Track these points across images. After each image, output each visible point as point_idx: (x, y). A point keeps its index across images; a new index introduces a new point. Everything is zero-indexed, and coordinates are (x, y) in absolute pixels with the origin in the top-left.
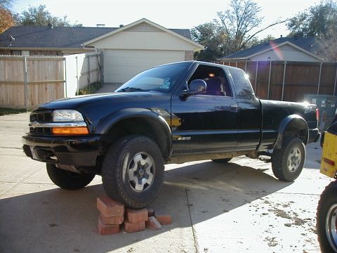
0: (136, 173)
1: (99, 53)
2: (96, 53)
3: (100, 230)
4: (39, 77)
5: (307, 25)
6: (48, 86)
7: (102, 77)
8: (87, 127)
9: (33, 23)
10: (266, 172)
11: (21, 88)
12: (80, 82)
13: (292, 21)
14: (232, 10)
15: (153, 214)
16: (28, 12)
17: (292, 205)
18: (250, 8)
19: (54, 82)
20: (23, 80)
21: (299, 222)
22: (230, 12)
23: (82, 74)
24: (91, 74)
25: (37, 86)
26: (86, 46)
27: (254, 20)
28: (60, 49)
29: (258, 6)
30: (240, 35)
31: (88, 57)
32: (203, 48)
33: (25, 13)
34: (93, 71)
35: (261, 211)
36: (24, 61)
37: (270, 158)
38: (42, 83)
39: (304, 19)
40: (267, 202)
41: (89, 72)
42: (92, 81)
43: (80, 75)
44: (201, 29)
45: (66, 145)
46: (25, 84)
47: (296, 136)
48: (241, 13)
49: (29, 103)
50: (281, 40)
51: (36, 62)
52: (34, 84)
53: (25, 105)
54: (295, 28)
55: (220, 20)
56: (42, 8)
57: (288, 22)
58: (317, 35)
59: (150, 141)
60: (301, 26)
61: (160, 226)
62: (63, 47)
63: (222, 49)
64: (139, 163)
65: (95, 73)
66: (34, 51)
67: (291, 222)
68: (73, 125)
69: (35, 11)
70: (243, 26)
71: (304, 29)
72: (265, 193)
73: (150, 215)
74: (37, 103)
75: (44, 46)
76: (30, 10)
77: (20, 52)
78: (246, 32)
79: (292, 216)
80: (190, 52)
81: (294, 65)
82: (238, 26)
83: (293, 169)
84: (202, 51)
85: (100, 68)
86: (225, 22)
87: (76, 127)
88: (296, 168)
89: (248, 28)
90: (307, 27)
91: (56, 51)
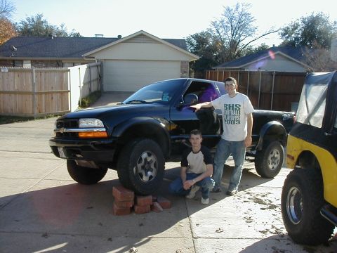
0: (143, 167)
1: (99, 63)
2: (96, 63)
3: (115, 211)
4: (45, 87)
5: (299, 34)
6: (54, 95)
7: (102, 86)
8: (106, 131)
9: (31, 33)
10: (251, 171)
11: (30, 98)
12: (82, 91)
13: (285, 30)
14: (226, 19)
15: (156, 201)
16: (26, 21)
17: (269, 195)
18: (244, 18)
19: (59, 92)
20: (31, 90)
21: (272, 207)
22: (225, 22)
23: (84, 84)
24: (92, 84)
25: (43, 96)
26: (86, 57)
27: (248, 30)
28: (61, 59)
29: (252, 15)
30: (234, 44)
31: (89, 68)
32: (198, 58)
33: (22, 23)
34: (93, 81)
35: (242, 200)
36: (32, 72)
37: (254, 158)
38: (49, 93)
39: (296, 28)
40: (248, 193)
41: (90, 82)
42: (93, 90)
43: (82, 85)
44: (196, 37)
45: (90, 145)
46: (33, 94)
47: (277, 139)
48: (235, 22)
49: (36, 111)
50: (274, 49)
51: (43, 74)
52: (41, 93)
53: (33, 113)
54: (288, 37)
55: (214, 29)
56: (39, 17)
57: (280, 31)
58: (308, 44)
59: (154, 143)
60: (293, 35)
61: (161, 209)
62: (64, 57)
63: (217, 57)
64: (146, 159)
65: (95, 83)
66: (35, 61)
67: (266, 207)
68: (95, 130)
69: (33, 20)
70: (237, 36)
71: (296, 39)
72: (248, 186)
73: (154, 201)
74: (44, 111)
75: (45, 56)
76: (28, 19)
77: (21, 62)
78: (240, 41)
79: (268, 203)
80: (185, 62)
81: (282, 75)
82: (233, 35)
83: (273, 168)
84: (196, 61)
85: (100, 78)
86: (220, 31)
87: (98, 131)
88: (275, 166)
89: (242, 38)
90: (299, 36)
91: (57, 61)
